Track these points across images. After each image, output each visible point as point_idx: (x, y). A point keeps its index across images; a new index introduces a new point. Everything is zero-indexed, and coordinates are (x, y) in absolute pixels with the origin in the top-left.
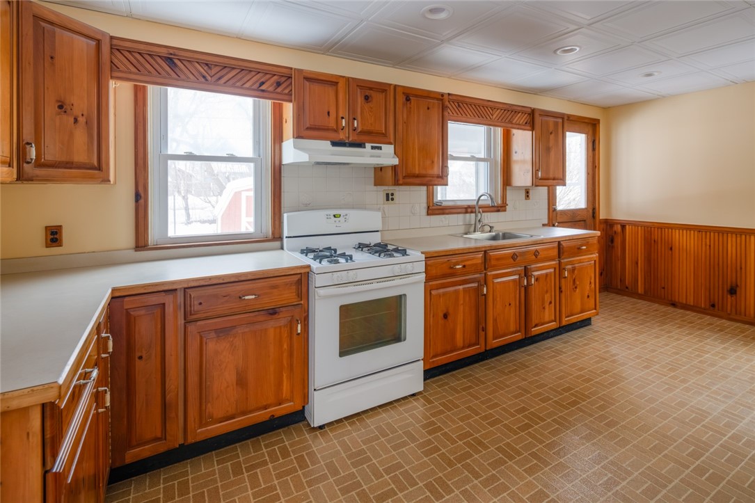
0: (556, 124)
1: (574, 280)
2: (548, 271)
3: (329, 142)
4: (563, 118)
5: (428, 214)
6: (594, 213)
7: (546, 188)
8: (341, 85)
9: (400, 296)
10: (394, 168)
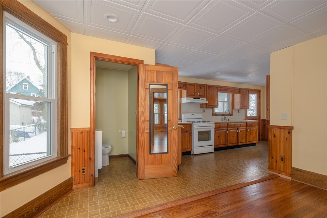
0: (247, 92)
1: (251, 133)
2: (243, 129)
3: (193, 98)
4: (249, 90)
5: (213, 115)
6: (259, 117)
7: (244, 110)
8: (196, 86)
9: (209, 131)
10: (206, 104)
